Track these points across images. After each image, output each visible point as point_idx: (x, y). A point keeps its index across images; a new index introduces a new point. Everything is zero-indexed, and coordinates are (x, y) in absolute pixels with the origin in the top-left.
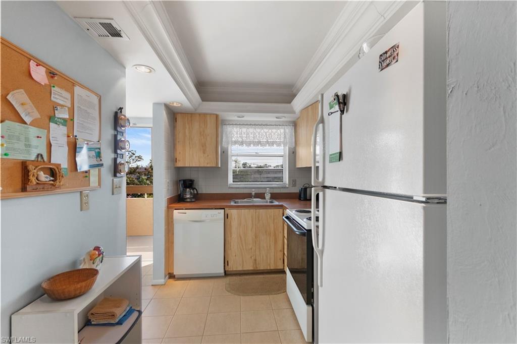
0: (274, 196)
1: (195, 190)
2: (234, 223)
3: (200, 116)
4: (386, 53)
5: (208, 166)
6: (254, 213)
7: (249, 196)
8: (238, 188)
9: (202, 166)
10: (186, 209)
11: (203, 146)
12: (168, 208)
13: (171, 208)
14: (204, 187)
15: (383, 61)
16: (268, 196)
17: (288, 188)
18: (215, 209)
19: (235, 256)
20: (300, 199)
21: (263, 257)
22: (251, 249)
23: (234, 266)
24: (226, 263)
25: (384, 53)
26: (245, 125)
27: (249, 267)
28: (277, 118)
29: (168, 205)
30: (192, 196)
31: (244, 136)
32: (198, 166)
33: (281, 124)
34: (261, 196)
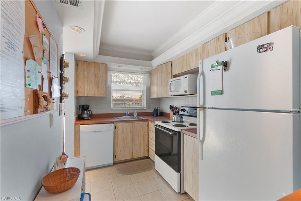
0: (139, 114)
1: (90, 112)
2: (120, 131)
3: (95, 64)
4: (263, 45)
5: (100, 96)
6: (132, 125)
7: (125, 115)
8: (117, 110)
9: (96, 96)
10: (88, 124)
11: (97, 84)
12: (75, 124)
13: (77, 124)
14: (95, 110)
15: (261, 49)
16: (135, 115)
17: (145, 109)
18: (108, 123)
19: (121, 151)
20: (153, 116)
21: (137, 151)
22: (130, 146)
23: (120, 158)
24: (115, 156)
25: (261, 45)
26: (122, 72)
27: (129, 157)
28: (141, 69)
29: (75, 122)
30: (88, 116)
31: (121, 78)
32: (93, 96)
33: (142, 73)
34: (132, 114)
